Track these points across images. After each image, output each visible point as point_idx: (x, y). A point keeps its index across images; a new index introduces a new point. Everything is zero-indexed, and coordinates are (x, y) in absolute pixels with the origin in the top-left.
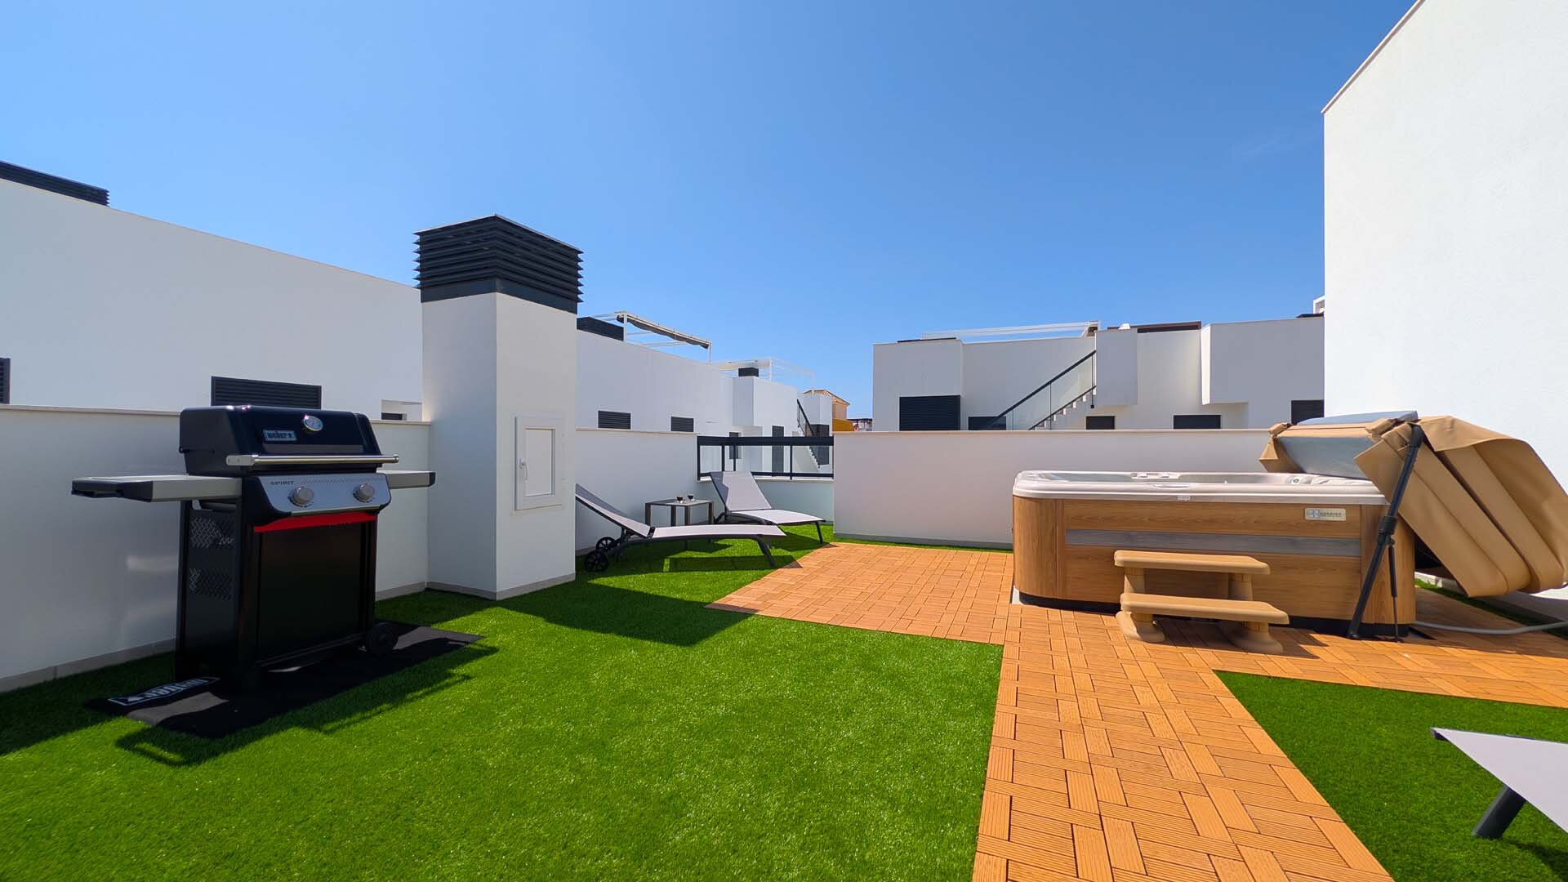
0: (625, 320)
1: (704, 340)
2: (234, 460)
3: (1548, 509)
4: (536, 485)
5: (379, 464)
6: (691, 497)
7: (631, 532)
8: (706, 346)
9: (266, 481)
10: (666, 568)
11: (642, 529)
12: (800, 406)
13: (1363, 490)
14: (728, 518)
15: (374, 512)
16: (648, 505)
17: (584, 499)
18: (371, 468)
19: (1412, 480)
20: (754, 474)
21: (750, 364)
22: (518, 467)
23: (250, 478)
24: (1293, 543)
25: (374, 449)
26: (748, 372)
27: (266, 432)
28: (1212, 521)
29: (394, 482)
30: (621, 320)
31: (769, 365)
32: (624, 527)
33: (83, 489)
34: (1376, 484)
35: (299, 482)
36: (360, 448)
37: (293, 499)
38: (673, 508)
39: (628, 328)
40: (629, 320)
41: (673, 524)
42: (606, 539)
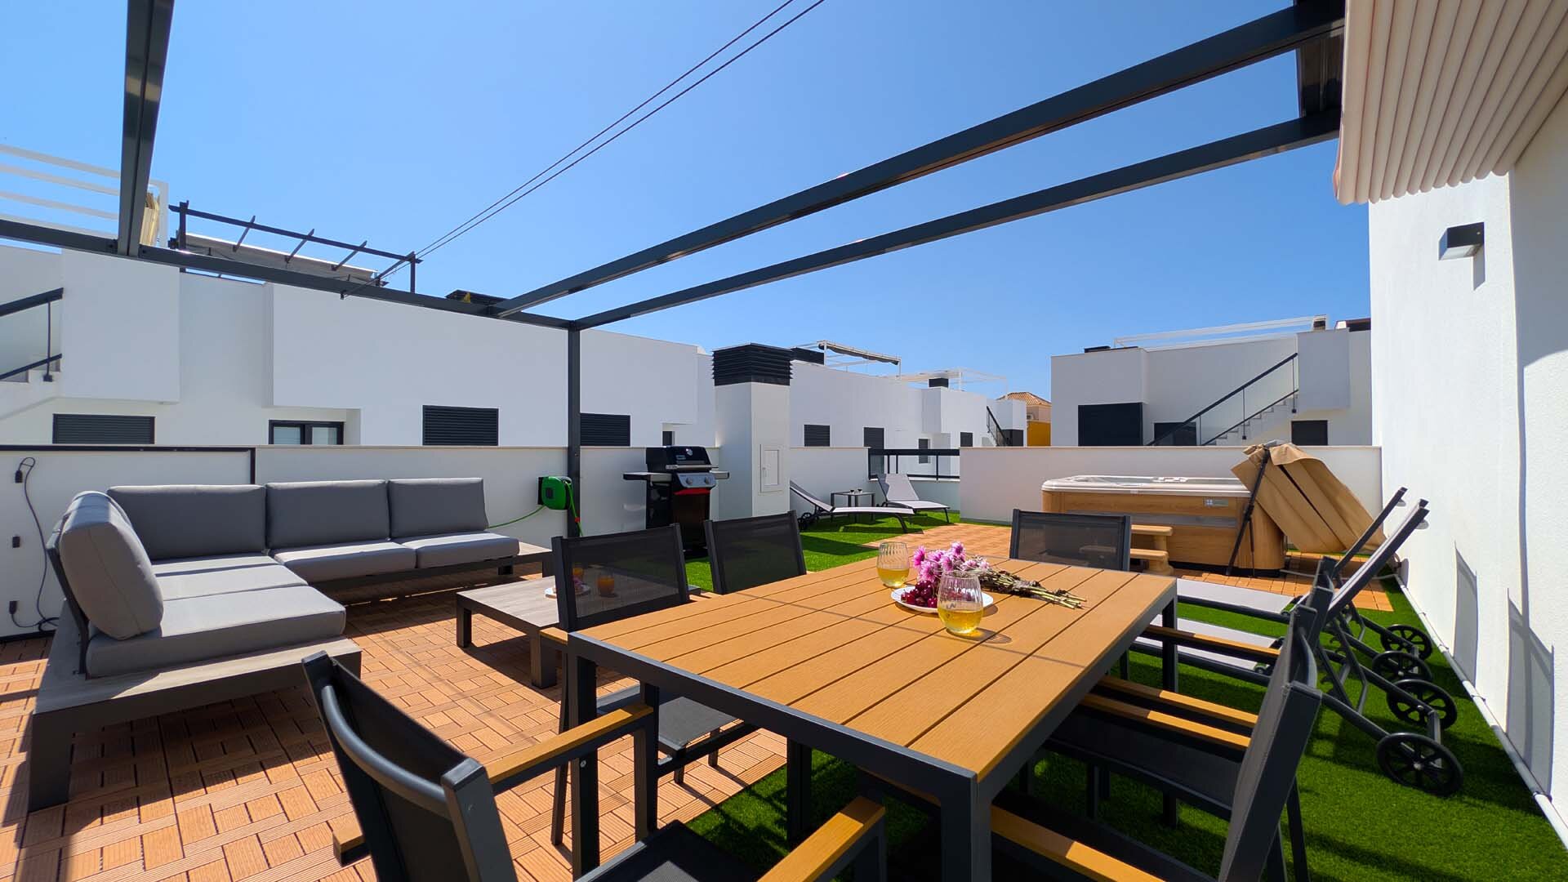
0: (825, 348)
1: (893, 357)
2: (668, 467)
3: (1339, 500)
4: (770, 481)
5: (710, 469)
6: (860, 490)
7: (822, 510)
8: (896, 363)
9: (679, 475)
10: (841, 530)
11: (828, 508)
12: (990, 412)
13: (1239, 489)
14: (886, 504)
15: (710, 488)
16: (832, 495)
17: (794, 489)
18: (707, 470)
19: (1264, 480)
20: (909, 476)
21: (940, 375)
22: (762, 469)
23: (674, 473)
24: (1198, 520)
25: (708, 463)
26: (940, 382)
27: (677, 456)
28: (1151, 506)
29: (717, 477)
30: (822, 348)
31: (958, 375)
32: (816, 506)
33: (626, 477)
34: (1245, 485)
35: (688, 475)
36: (703, 462)
37: (687, 482)
38: (850, 497)
39: (827, 353)
40: (828, 347)
41: (850, 506)
42: (807, 513)
